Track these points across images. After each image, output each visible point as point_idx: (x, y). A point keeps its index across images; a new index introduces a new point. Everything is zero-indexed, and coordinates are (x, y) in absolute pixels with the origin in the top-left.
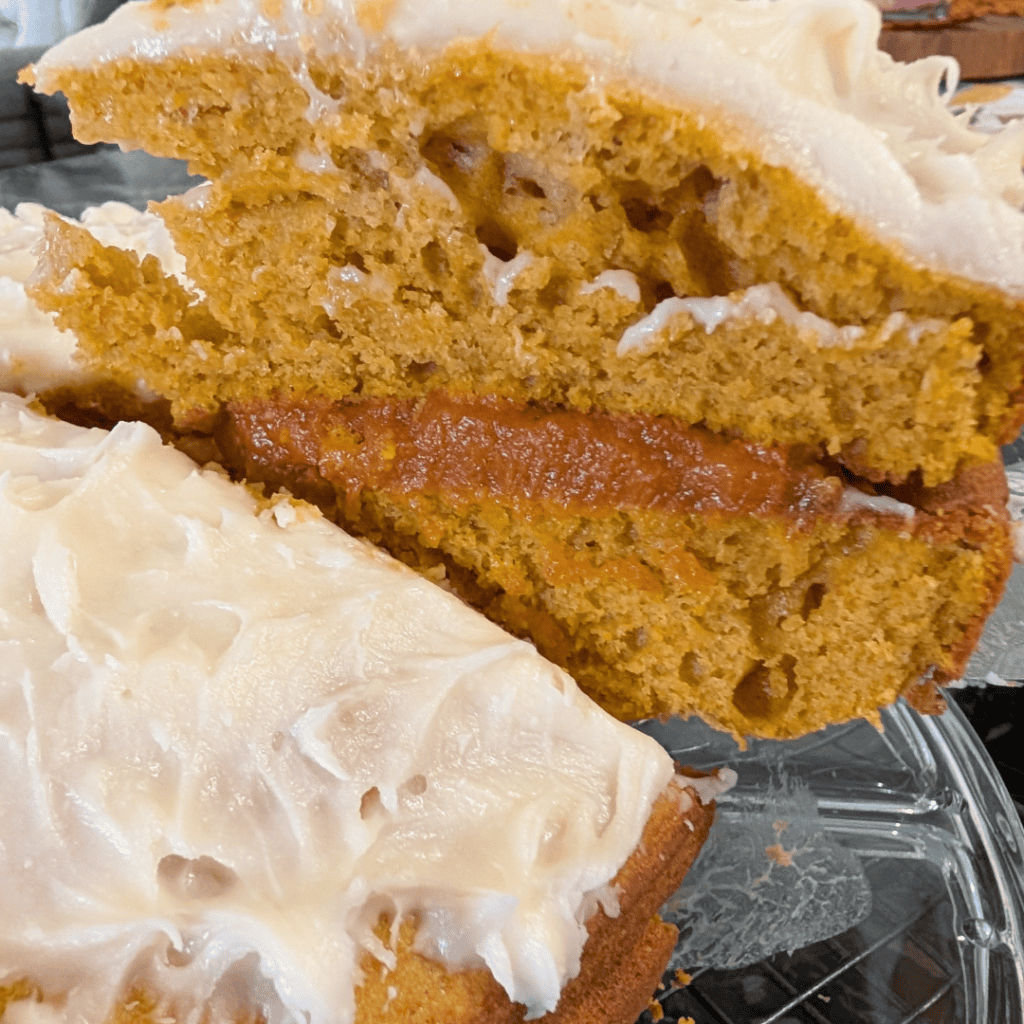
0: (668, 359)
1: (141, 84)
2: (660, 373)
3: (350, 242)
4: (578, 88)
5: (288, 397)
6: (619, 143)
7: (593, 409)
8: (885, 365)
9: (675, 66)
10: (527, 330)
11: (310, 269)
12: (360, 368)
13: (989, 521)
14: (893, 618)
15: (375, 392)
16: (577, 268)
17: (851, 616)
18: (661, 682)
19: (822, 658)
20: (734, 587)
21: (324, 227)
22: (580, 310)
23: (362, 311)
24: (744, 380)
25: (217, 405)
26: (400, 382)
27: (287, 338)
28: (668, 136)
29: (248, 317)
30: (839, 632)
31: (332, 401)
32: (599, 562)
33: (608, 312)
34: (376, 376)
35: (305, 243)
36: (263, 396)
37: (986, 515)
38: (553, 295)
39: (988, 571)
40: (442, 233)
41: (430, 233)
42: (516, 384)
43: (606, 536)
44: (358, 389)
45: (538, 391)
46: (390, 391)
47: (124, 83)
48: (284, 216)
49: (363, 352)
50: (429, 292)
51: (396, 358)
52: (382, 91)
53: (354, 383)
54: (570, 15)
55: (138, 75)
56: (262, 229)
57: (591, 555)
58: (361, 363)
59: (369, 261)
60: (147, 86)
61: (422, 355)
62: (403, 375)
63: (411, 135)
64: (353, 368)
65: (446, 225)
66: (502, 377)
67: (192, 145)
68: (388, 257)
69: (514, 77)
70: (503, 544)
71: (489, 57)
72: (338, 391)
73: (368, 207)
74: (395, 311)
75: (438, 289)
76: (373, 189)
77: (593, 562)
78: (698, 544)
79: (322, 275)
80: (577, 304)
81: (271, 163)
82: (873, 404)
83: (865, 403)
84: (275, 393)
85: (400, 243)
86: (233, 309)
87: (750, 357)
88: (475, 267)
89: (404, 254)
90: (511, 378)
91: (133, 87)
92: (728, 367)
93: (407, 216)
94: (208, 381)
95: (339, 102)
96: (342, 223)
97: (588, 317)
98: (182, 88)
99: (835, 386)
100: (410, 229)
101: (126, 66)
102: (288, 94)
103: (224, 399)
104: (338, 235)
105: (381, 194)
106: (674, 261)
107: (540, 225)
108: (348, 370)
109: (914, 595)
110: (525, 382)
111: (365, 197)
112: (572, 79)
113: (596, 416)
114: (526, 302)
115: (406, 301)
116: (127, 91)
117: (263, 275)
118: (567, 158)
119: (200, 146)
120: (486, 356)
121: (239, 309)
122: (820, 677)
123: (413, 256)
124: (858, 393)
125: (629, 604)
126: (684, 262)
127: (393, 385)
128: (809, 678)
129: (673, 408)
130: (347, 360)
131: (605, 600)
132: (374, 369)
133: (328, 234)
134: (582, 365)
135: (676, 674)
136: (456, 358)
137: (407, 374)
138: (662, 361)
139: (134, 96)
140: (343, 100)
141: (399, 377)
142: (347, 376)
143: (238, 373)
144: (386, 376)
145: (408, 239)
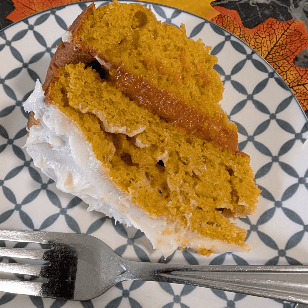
0: (134, 120)
1: (224, 236)
2: (137, 118)
3: (194, 181)
4: (134, 198)
5: (221, 148)
6: (130, 181)
7: (154, 115)
8: (88, 100)
9: (110, 192)
10: (163, 141)
11: (205, 179)
12: (202, 148)
13: (77, 46)
14: (105, 29)
15: (201, 140)
16: (147, 152)
17: (116, 34)
18: (163, 34)
19: (125, 25)
20: (140, 54)
21: (198, 187)
22: (150, 141)
23: (198, 163)
24: (120, 108)
25: (237, 155)
26: (195, 141)
27: (216, 163)
28: (119, 179)
29: (222, 173)
30: (120, 31)
31: (212, 143)
32: (168, 75)
33: (144, 138)
34: (199, 144)
35: (203, 185)
36: (226, 151)
37: (77, 48)
38: (154, 147)
39: (81, 33)
40: (174, 174)
41: (176, 176)
42: (170, 128)
43: (164, 81)
44: (204, 143)
45: (165, 124)
46: (198, 139)
47: (228, 238)
48: (205, 193)
49: (200, 152)
50: (181, 161)
51: (194, 147)
52: (175, 214)
53: (204, 145)
54: (128, 212)
55: (224, 238)
56: (212, 192)
57: (169, 78)
58: (202, 149)
59: (192, 174)
60: (223, 235)
61: (188, 146)
62: (193, 142)
63: (172, 201)
64: (204, 149)
65: (172, 176)
66: (172, 131)
67: (219, 217)
68: (187, 173)
69: (146, 205)
70: (187, 89)
71: (150, 212)
72: (209, 145)
73: (187, 188)
74: (190, 159)
75: (178, 161)
76: (183, 191)
77: (169, 76)
78: (145, 70)
79: (203, 176)
80: (150, 143)
81: (204, 207)
82: (92, 91)
83: (94, 92)
84: (223, 151)
85: (183, 176)
86: (225, 176)
87: (117, 114)
88: (168, 162)
89: (183, 173)
90: (171, 131)
91: (226, 236)
92: (122, 113)
93: (180, 182)
94: (237, 161)
95: (184, 215)
96: (194, 187)
97: (149, 139)
98: (215, 231)
99: (99, 99)
100: (180, 179)
101: (226, 241)
102: (194, 222)
103: (235, 156)
104: (195, 184)
105: (182, 190)
106: (125, 144)
107: (151, 165)
108: (205, 149)
109: (100, 34)
110: (167, 128)
111: (186, 191)
112: (135, 200)
113: (154, 113)
114: (161, 148)
115: (187, 160)
116: (228, 236)
117: (216, 182)
118: (141, 182)
119: (217, 216)
120: (174, 138)
121: (224, 176)
122: (126, 19)
123: (181, 172)
124: (95, 95)
125: (164, 60)
126: (123, 143)
127: (197, 140)
128: (129, 20)
129: (137, 107)
130: (204, 151)
131: (169, 63)
132: (200, 147)
133: (198, 185)
134: (153, 127)
135: (159, 35)
136: (181, 140)
137: (192, 142)
138: (136, 120)
139: (227, 234)
140: (183, 215)
141: (194, 142)
142: (206, 147)
143: (229, 160)
144: (198, 143)
145: (181, 177)
